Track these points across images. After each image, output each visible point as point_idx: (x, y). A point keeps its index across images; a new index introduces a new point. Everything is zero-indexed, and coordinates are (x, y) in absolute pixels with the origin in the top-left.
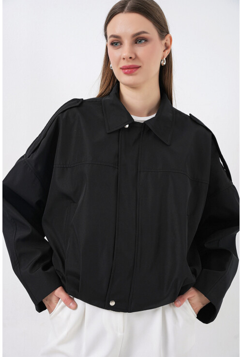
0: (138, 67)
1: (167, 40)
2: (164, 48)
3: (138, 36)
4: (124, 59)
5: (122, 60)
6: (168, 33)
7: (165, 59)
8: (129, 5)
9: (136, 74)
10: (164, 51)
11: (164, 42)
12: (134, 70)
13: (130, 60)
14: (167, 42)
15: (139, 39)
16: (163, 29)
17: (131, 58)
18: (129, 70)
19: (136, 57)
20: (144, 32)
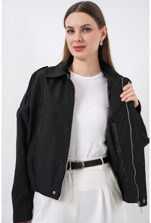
0: (85, 47)
1: (103, 30)
2: (101, 35)
3: (84, 27)
4: (75, 41)
5: (74, 42)
6: (104, 25)
7: (102, 42)
8: (79, 7)
9: (83, 51)
10: (102, 36)
11: (101, 31)
12: (82, 48)
13: (79, 42)
14: (104, 31)
15: (86, 29)
16: (101, 22)
17: (79, 41)
18: (79, 49)
19: (83, 40)
20: (88, 25)
